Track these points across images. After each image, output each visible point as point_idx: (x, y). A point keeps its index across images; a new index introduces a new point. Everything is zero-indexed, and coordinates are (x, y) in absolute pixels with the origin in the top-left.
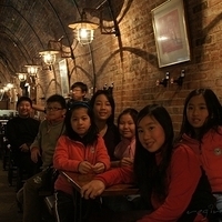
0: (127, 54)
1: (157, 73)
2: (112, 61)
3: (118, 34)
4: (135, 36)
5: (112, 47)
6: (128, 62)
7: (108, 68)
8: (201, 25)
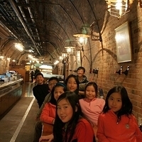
0: (105, 52)
1: (117, 66)
2: (98, 55)
3: (101, 41)
4: (108, 43)
5: (99, 47)
6: (105, 57)
7: (97, 59)
8: (137, 41)
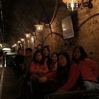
0: (53, 34)
1: (63, 41)
2: (48, 37)
5: (48, 32)
6: (54, 37)
7: (47, 39)
